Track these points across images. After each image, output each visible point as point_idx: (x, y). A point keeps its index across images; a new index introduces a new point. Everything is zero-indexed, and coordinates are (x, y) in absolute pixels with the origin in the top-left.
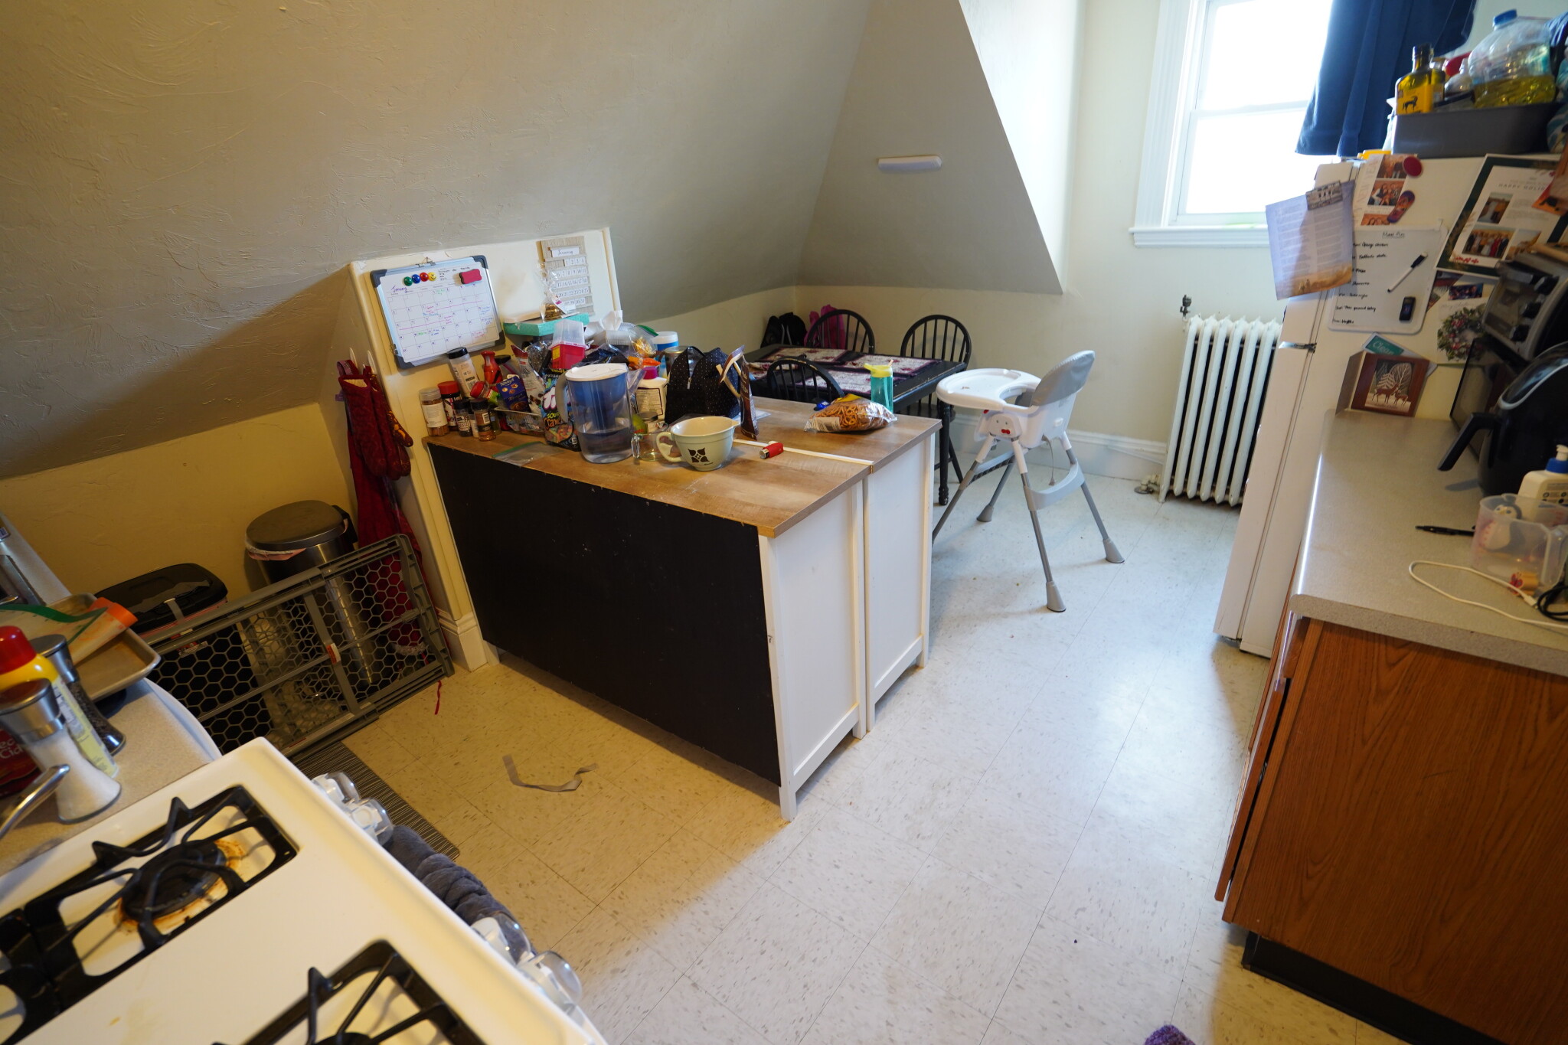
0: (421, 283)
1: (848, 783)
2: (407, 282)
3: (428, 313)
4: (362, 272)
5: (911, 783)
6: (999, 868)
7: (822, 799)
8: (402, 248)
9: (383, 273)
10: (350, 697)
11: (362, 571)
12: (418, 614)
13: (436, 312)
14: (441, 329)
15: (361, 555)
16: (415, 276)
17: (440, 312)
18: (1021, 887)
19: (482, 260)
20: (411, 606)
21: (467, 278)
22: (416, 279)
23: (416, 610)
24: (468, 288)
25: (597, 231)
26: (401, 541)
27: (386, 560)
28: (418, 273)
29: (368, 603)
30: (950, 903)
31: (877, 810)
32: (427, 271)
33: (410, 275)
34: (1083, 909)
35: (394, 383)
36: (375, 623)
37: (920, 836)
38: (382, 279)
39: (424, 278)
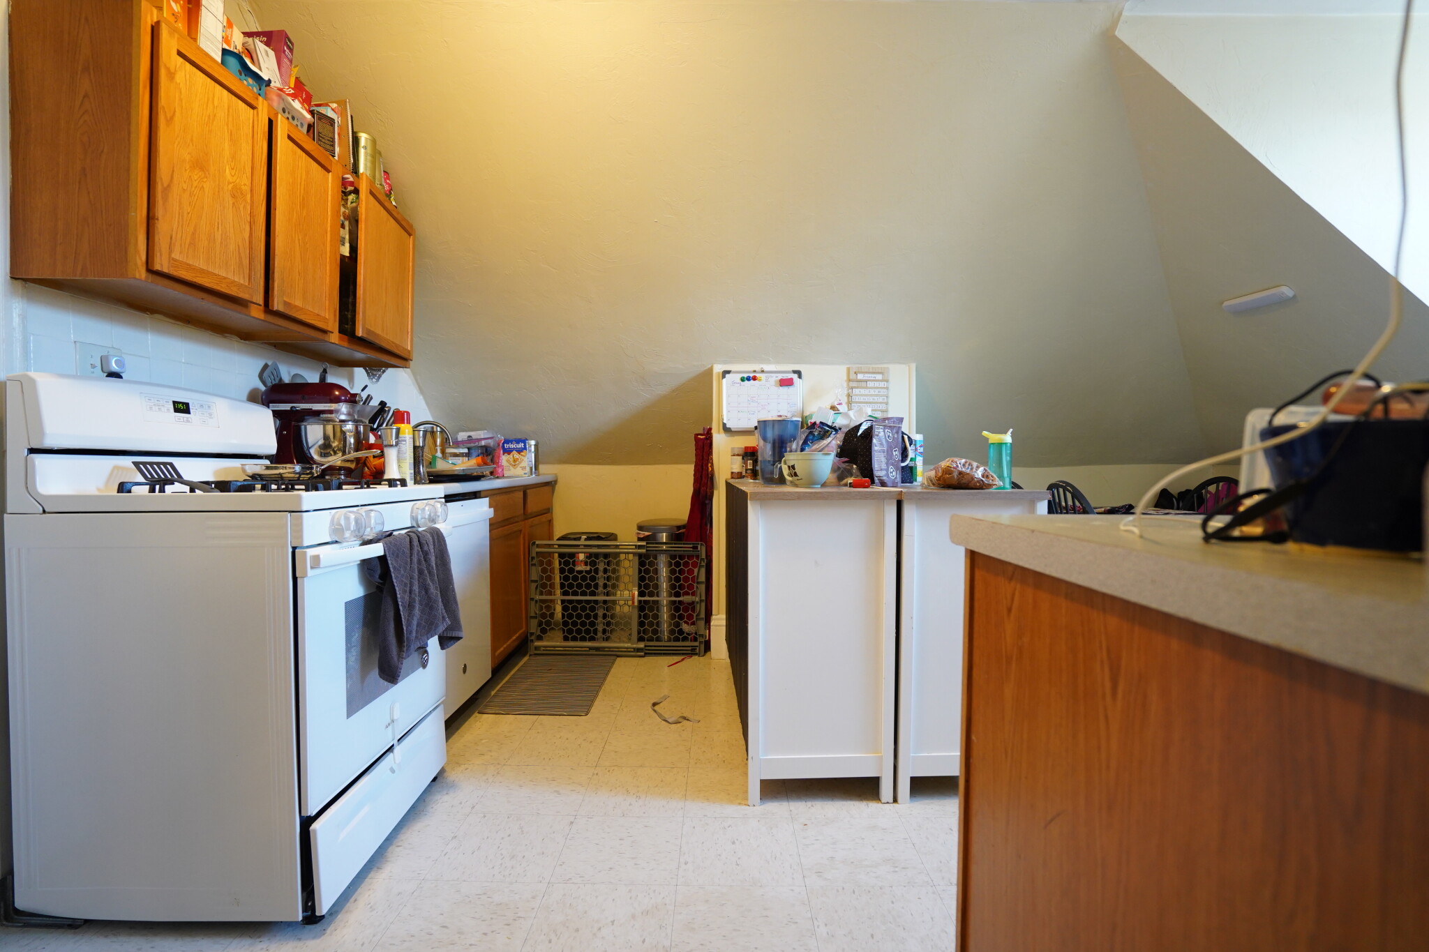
0: (752, 381)
2: (742, 379)
3: (751, 400)
4: (719, 371)
8: (744, 360)
9: (729, 372)
10: (635, 636)
11: (681, 557)
12: (694, 600)
13: (756, 401)
14: (756, 412)
15: (685, 547)
16: (749, 377)
17: (759, 401)
19: (799, 373)
20: (693, 594)
21: (786, 383)
22: (748, 379)
23: (694, 597)
24: (785, 389)
25: (903, 366)
26: (702, 550)
27: (690, 557)
28: (751, 375)
29: (677, 579)
32: (757, 375)
33: (746, 375)
35: (719, 439)
36: (677, 595)
38: (727, 375)
39: (755, 378)
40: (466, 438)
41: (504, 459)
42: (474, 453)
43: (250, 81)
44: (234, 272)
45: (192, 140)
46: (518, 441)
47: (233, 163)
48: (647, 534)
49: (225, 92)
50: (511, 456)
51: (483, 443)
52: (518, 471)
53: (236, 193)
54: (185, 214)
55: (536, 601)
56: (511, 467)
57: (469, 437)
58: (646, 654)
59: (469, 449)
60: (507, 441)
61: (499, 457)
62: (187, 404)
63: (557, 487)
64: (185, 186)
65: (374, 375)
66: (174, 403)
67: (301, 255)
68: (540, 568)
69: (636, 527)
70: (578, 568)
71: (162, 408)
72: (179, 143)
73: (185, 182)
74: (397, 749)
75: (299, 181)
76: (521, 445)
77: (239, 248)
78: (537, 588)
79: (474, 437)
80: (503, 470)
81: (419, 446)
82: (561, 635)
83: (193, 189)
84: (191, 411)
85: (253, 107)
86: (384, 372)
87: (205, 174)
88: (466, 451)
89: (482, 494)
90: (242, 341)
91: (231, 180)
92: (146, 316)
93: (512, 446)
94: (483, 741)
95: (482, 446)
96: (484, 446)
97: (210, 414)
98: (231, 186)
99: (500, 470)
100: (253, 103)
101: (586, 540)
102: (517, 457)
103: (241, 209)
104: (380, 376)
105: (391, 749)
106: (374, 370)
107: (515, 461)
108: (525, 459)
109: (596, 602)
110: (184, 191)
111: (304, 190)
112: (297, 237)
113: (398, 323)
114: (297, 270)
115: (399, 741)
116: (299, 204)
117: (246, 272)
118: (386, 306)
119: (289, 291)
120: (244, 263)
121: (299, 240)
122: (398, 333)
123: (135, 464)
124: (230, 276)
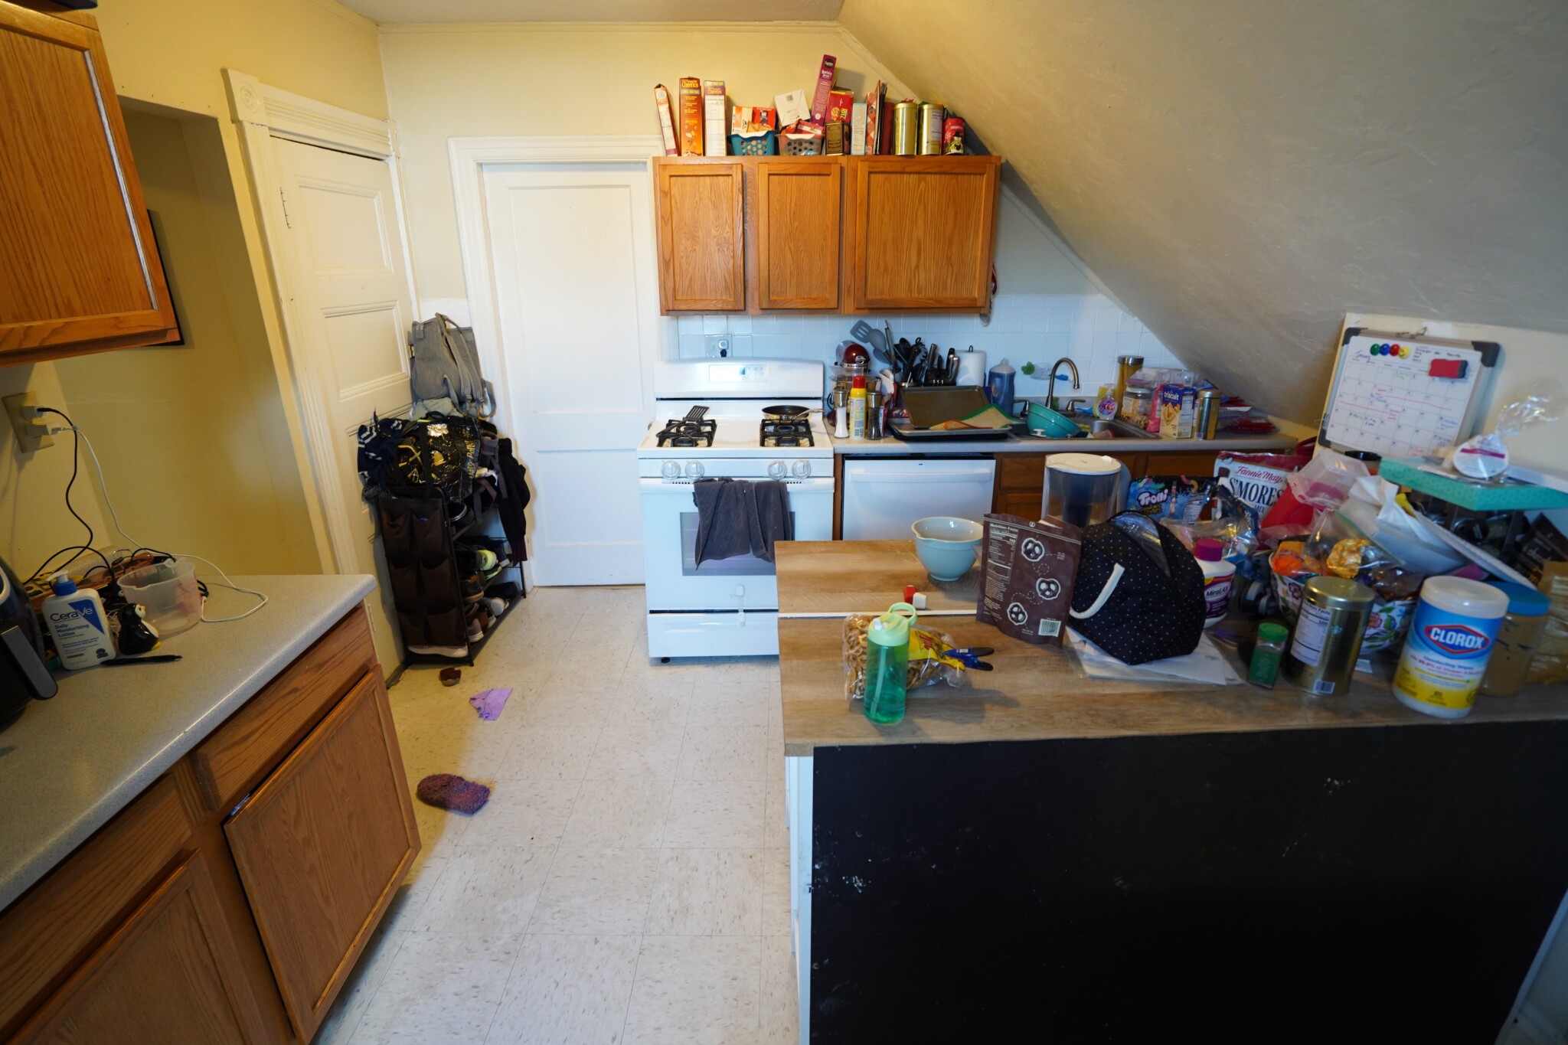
0: (1389, 356)
1: (767, 873)
2: (1374, 350)
3: (1376, 396)
5: (710, 902)
6: (600, 864)
7: (778, 849)
9: (1358, 331)
13: (1385, 399)
14: (1378, 421)
16: (1387, 346)
17: (1390, 400)
18: (580, 857)
19: (1488, 351)
21: (1449, 369)
22: (1384, 350)
24: (1441, 385)
28: (1391, 343)
30: (631, 824)
31: (726, 863)
32: (1402, 344)
33: (1381, 342)
34: (527, 861)
37: (675, 859)
38: (1354, 338)
39: (1394, 351)
41: (1161, 413)
43: (754, 143)
44: (721, 294)
46: (1174, 392)
47: (718, 221)
49: (708, 178)
50: (1167, 409)
52: (1169, 429)
53: (722, 242)
54: (684, 271)
56: (1166, 425)
61: (1154, 407)
64: (683, 254)
67: (793, 259)
75: (789, 201)
76: (1177, 397)
77: (725, 277)
85: (730, 175)
91: (716, 235)
100: (729, 173)
102: (1172, 411)
103: (726, 250)
105: (736, 611)
107: (1168, 416)
110: (682, 257)
111: (796, 205)
112: (787, 247)
113: (950, 275)
114: (788, 270)
115: (745, 611)
116: (789, 220)
117: (732, 292)
118: (917, 267)
119: (779, 290)
120: (730, 285)
121: (790, 248)
122: (948, 286)
123: (695, 407)
124: (719, 297)
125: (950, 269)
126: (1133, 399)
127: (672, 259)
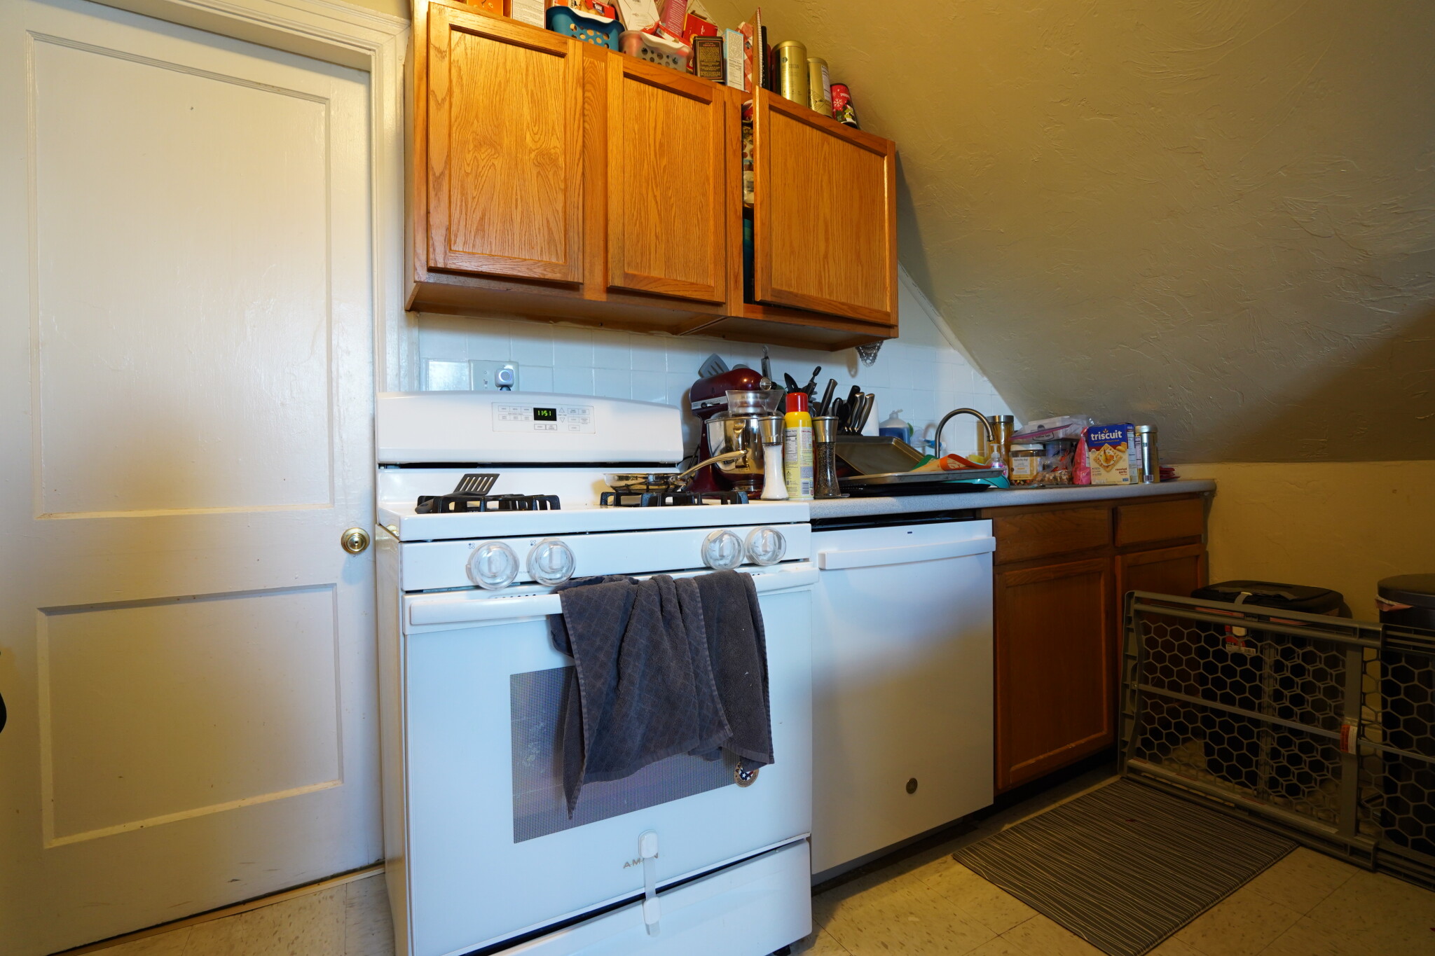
40: (1036, 429)
41: (1091, 458)
42: (1051, 450)
43: (591, 33)
44: (541, 251)
45: (477, 116)
46: (1112, 429)
47: (537, 128)
48: (1397, 605)
49: (522, 50)
50: (1102, 453)
51: (1061, 434)
52: (1114, 476)
53: (545, 160)
54: (470, 200)
55: (1133, 691)
56: (1102, 471)
57: (1040, 426)
58: (1377, 868)
59: (1044, 446)
60: (1091, 430)
61: (1081, 454)
62: (554, 411)
63: (1215, 501)
64: (469, 170)
65: (868, 355)
66: (536, 410)
67: (660, 215)
68: (1144, 638)
69: (1377, 590)
70: (1231, 649)
71: (519, 417)
72: (459, 125)
73: (468, 165)
74: (652, 902)
75: (652, 125)
76: (1117, 434)
77: (548, 222)
78: (1134, 668)
79: (1047, 427)
80: (1089, 474)
81: (825, 443)
82: (1202, 761)
83: (480, 169)
84: (558, 417)
85: (562, 55)
86: (879, 348)
87: (496, 149)
88: (1040, 447)
89: (984, 514)
90: (674, 336)
91: (534, 148)
92: (550, 326)
93: (1103, 437)
94: (911, 918)
95: (1059, 440)
96: (1063, 440)
97: (585, 420)
98: (533, 155)
99: (1082, 475)
100: (561, 50)
101: (1247, 601)
102: (1112, 453)
103: (550, 176)
104: (875, 356)
105: (642, 897)
106: (868, 348)
107: (1107, 460)
108: (1126, 456)
109: (1257, 723)
110: (467, 174)
111: (663, 134)
112: (650, 194)
113: (860, 277)
114: (653, 234)
115: (660, 891)
116: (652, 153)
117: (561, 249)
118: (826, 257)
119: (639, 261)
120: (557, 238)
121: (655, 196)
122: (860, 291)
123: (466, 476)
124: (536, 257)
125: (860, 268)
126: (1029, 458)
127: (447, 172)
